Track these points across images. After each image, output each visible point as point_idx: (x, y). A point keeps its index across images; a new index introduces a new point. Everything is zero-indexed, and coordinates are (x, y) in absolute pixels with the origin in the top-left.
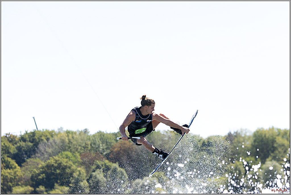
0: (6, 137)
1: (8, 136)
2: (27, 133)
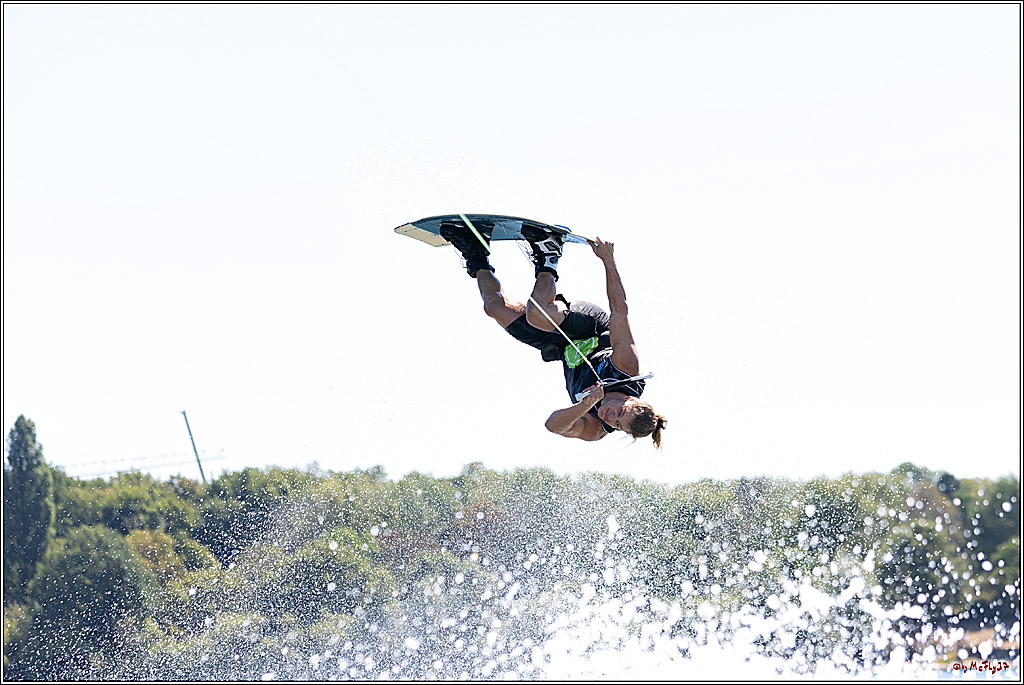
0: (171, 483)
1: (176, 482)
2: (225, 476)
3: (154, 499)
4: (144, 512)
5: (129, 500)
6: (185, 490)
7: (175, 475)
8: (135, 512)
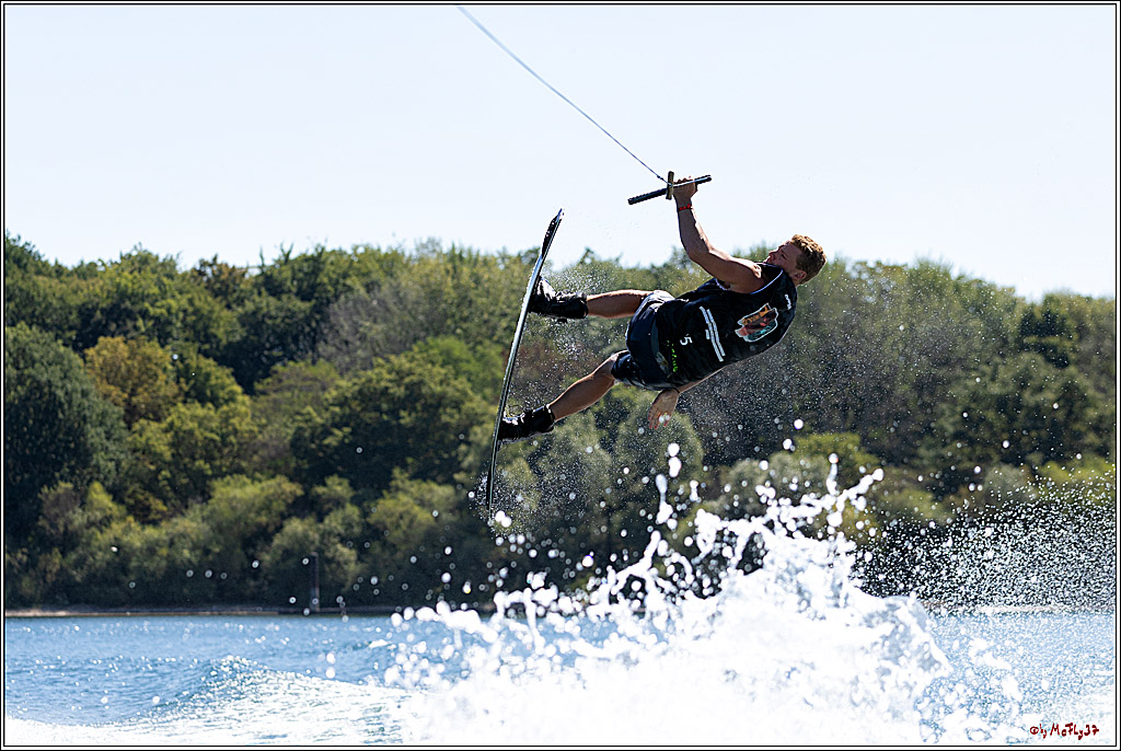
0: (200, 272)
1: (208, 270)
2: (286, 260)
3: (164, 294)
4: (144, 314)
5: (123, 295)
6: (220, 282)
7: (209, 259)
8: (130, 315)
